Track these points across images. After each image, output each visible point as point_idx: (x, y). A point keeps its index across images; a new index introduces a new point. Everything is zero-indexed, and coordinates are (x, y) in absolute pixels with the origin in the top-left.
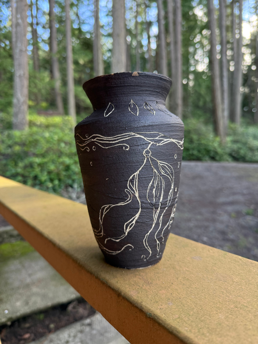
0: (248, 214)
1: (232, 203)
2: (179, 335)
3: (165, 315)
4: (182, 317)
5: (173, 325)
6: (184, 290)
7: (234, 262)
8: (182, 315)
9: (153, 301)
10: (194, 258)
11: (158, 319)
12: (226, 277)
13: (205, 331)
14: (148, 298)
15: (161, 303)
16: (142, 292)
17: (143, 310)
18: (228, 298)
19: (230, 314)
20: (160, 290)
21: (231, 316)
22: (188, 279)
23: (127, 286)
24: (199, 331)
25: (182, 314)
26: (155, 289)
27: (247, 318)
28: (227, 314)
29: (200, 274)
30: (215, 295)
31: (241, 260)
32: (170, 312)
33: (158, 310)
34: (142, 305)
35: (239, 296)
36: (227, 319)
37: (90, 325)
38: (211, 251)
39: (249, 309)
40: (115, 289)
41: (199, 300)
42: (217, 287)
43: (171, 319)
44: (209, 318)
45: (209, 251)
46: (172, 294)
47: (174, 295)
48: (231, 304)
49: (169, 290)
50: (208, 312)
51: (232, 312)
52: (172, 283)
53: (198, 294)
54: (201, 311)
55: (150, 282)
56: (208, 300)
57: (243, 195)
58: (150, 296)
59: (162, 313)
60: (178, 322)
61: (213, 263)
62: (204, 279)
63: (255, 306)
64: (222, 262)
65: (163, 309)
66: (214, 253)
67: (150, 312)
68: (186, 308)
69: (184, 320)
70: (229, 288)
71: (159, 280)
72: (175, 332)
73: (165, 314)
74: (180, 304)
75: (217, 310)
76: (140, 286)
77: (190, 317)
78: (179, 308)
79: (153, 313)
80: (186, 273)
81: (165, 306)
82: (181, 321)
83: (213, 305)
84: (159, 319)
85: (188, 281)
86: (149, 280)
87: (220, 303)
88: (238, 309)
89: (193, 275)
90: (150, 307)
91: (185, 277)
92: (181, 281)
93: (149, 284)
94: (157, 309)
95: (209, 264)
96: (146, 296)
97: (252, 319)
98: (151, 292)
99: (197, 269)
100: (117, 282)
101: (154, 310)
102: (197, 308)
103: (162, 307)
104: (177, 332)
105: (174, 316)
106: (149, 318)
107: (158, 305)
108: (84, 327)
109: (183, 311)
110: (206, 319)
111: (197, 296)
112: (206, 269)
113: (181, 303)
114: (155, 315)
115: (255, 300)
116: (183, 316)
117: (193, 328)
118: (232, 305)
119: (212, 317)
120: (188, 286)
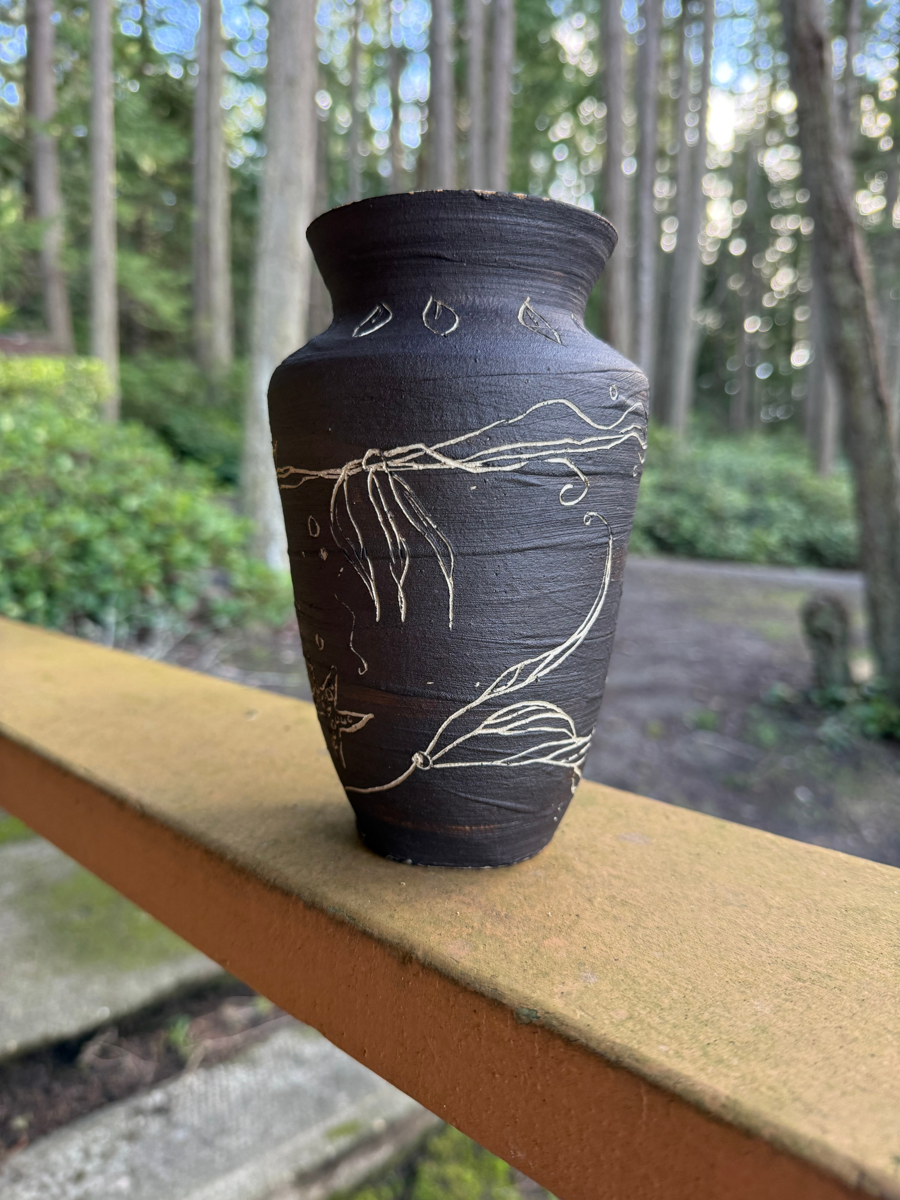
0: (700, 726)
1: (650, 690)
2: (645, 1070)
3: (583, 1011)
4: (639, 1014)
5: (618, 1041)
6: (621, 934)
7: (756, 850)
8: (637, 1009)
9: (531, 972)
10: (625, 839)
11: (564, 1027)
12: (744, 895)
13: (725, 1052)
14: (511, 962)
15: (558, 978)
16: (487, 947)
17: (505, 1001)
18: (764, 954)
19: (786, 1000)
20: (545, 938)
21: (788, 1005)
22: (624, 903)
23: (429, 929)
24: (706, 1054)
25: (635, 1005)
26: (527, 935)
27: (838, 1007)
28: (776, 1001)
29: (658, 886)
30: (723, 945)
31: (773, 842)
32: (596, 1001)
33: (557, 997)
34: (496, 984)
35: (798, 948)
36: (781, 1013)
37: (162, 1111)
38: (673, 818)
39: (838, 983)
40: (390, 938)
41: (679, 962)
42: (724, 924)
43: (607, 1022)
44: (727, 1015)
45: (667, 818)
46: (588, 947)
47: (596, 951)
48: (780, 971)
49: (575, 935)
50: (718, 998)
51: (790, 995)
52: (577, 915)
53: (670, 945)
54: (695, 994)
55: (503, 914)
56: (708, 961)
57: (688, 664)
58: (517, 957)
59: (573, 1007)
60: (632, 1031)
61: (690, 854)
62: (676, 902)
63: (854, 972)
64: (717, 851)
65: (569, 994)
66: (684, 822)
67: (531, 1007)
68: (645, 988)
69: (649, 1024)
70: (762, 926)
71: (532, 907)
72: (627, 1061)
73: (581, 1008)
74: (621, 977)
75: (742, 989)
76: (473, 927)
77: (666, 1014)
78: (621, 989)
79: (542, 1009)
80: (611, 885)
81: (576, 984)
82: (638, 1027)
83: (725, 975)
84: (567, 1025)
85: (627, 908)
86: (499, 908)
87: (747, 968)
88: (806, 984)
89: (637, 890)
90: (528, 992)
91: (614, 897)
92: (605, 907)
93: (501, 920)
94: (552, 995)
95: (677, 854)
96: (502, 956)
97: (855, 1011)
98: (517, 944)
99: (646, 872)
100: (391, 916)
101: (542, 998)
102: (680, 985)
103: (565, 989)
104: (637, 1060)
105: (612, 1013)
106: (530, 1024)
107: (553, 984)
108: (141, 1120)
109: (638, 998)
110: (717, 1017)
111: (669, 951)
112: (675, 871)
113: (626, 976)
114: (548, 1013)
115: (849, 955)
116: (642, 1012)
117: (685, 1046)
118: (783, 973)
119: (732, 1011)
120: (632, 924)
